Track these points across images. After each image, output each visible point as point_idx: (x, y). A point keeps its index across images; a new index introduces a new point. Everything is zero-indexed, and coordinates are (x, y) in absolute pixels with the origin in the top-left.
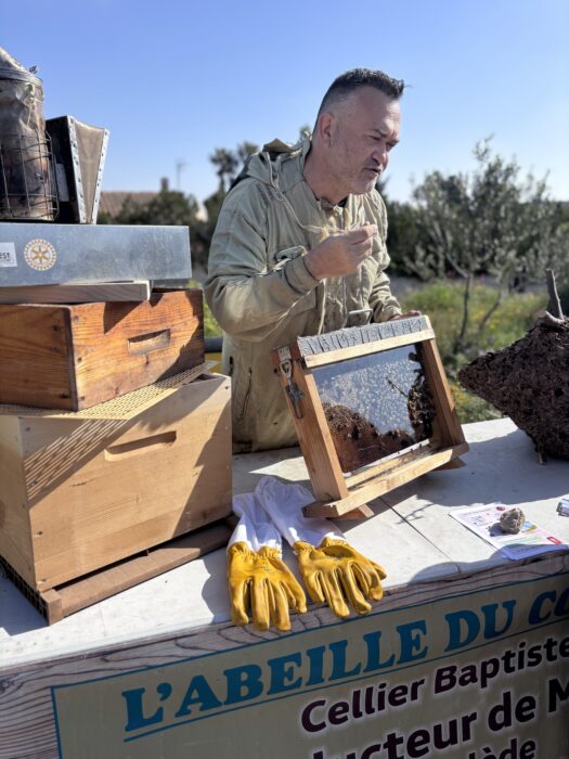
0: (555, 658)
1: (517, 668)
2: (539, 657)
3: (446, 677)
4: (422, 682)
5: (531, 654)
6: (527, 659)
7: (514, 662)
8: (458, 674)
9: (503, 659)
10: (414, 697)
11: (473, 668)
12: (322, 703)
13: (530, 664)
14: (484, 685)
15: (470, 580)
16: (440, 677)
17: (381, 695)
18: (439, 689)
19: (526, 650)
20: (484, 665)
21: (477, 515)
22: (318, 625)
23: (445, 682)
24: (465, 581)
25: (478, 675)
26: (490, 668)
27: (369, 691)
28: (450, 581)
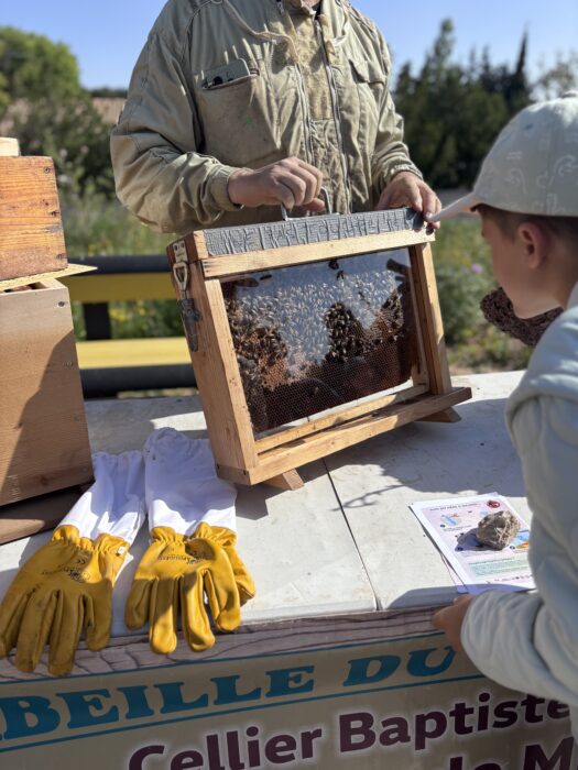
0: (540, 719)
1: (475, 728)
2: (513, 717)
3: (356, 731)
4: (318, 733)
5: (499, 711)
6: (492, 718)
7: (471, 720)
8: (377, 728)
9: (452, 714)
10: (307, 752)
11: (402, 723)
12: (159, 749)
13: (497, 725)
14: (420, 745)
15: (393, 622)
16: (346, 731)
17: (253, 746)
18: (347, 746)
19: (491, 705)
20: (421, 720)
21: (452, 512)
22: (134, 667)
23: (356, 739)
24: (385, 623)
25: (412, 732)
26: (430, 725)
27: (232, 738)
28: (360, 621)
